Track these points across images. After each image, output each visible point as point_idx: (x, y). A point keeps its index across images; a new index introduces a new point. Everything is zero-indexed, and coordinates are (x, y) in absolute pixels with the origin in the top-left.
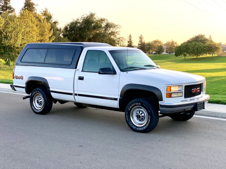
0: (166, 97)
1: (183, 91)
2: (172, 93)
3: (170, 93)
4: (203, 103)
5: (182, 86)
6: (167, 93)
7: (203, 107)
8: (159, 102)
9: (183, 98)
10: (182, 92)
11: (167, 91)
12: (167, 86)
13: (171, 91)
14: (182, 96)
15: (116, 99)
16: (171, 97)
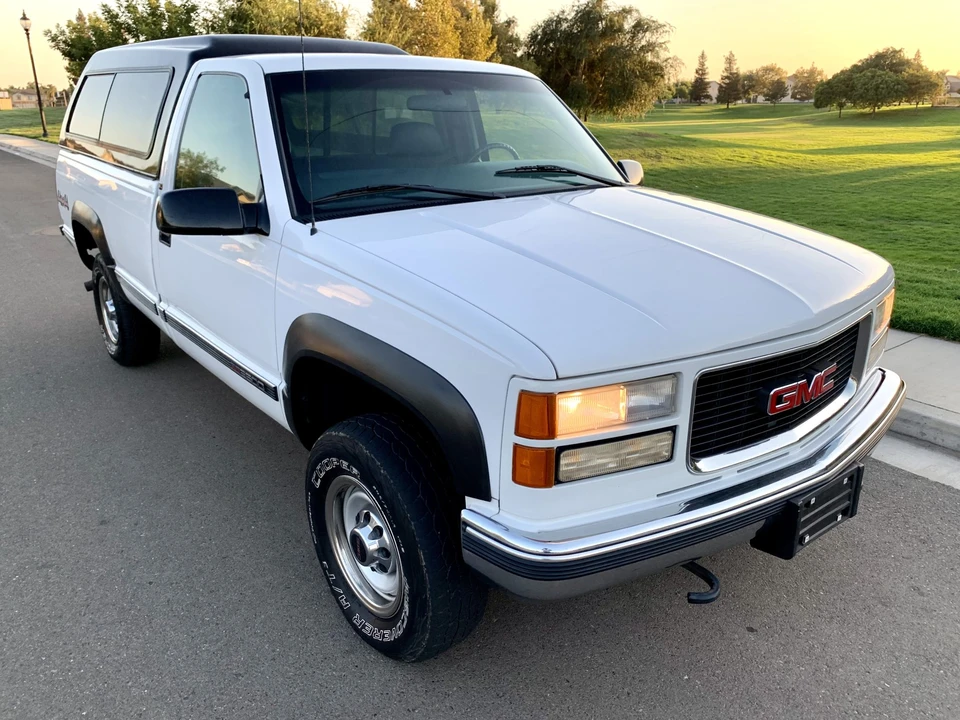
0: (516, 481)
1: (683, 420)
2: (561, 449)
3: (548, 451)
4: (851, 477)
5: (669, 380)
6: (516, 447)
7: (846, 505)
8: (470, 501)
9: (674, 471)
10: (673, 429)
11: (518, 432)
12: (524, 392)
13: (551, 435)
14: (670, 459)
15: (272, 392)
16: (558, 482)
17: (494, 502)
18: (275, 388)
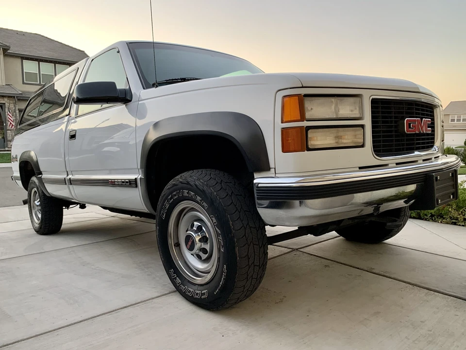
0: (284, 151)
1: (367, 121)
2: (308, 128)
3: (301, 129)
4: (452, 174)
5: (357, 99)
6: (283, 130)
7: (453, 190)
8: (256, 176)
9: (367, 155)
10: (362, 126)
11: (283, 121)
12: (285, 96)
13: (303, 118)
14: (363, 146)
15: (132, 184)
16: (309, 150)
17: (272, 170)
18: (136, 179)
